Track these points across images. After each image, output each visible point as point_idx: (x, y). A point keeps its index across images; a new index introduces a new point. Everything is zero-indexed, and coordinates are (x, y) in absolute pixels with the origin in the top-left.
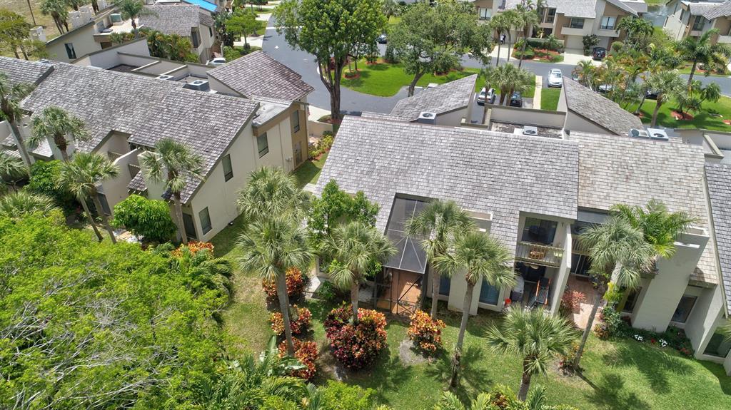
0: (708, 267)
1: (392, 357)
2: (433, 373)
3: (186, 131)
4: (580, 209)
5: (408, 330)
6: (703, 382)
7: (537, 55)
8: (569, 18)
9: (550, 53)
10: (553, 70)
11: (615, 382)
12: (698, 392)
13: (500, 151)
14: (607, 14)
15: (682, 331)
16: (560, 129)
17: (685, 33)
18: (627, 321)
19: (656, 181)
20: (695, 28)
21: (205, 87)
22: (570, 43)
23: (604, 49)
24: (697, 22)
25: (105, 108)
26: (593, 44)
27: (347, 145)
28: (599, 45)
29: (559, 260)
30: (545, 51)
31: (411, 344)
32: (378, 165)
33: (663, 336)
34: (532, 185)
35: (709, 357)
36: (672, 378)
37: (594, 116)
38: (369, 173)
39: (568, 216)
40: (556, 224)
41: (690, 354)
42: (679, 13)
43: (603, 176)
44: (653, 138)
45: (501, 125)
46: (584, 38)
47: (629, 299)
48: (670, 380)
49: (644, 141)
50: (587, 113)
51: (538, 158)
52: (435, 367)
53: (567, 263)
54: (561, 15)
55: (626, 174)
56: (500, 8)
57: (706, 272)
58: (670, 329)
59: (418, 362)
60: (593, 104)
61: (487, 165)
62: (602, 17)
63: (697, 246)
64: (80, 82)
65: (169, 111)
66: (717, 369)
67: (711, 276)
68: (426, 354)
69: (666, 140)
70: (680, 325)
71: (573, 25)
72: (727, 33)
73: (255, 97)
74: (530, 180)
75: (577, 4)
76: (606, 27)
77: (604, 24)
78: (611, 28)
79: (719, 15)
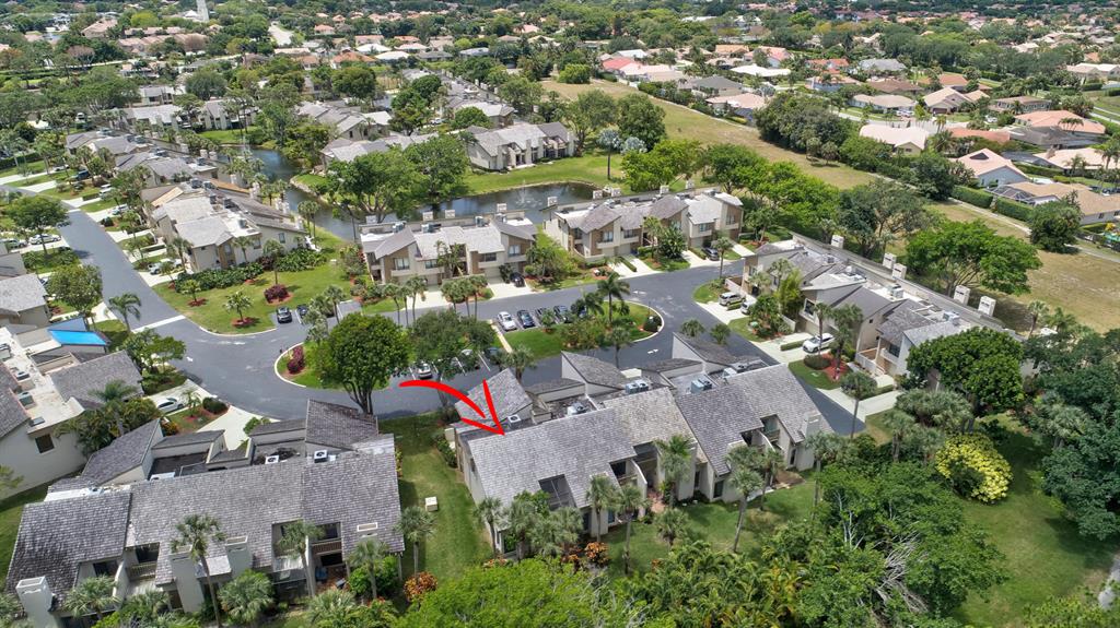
0: (701, 455)
4: (635, 448)
6: (719, 512)
8: (483, 255)
9: (479, 289)
12: (720, 518)
14: (511, 244)
15: (700, 492)
17: (569, 241)
20: (576, 238)
22: (489, 275)
24: (576, 233)
26: (508, 272)
28: (514, 271)
29: (637, 482)
33: (694, 498)
34: (605, 444)
35: (716, 499)
36: (708, 517)
39: (631, 455)
40: (624, 463)
41: (709, 502)
42: (555, 221)
43: (633, 424)
45: (550, 405)
46: (500, 268)
47: (672, 488)
51: (599, 426)
53: (644, 481)
54: (474, 254)
56: (417, 257)
57: (701, 458)
58: (695, 493)
61: (576, 442)
62: (509, 248)
63: (695, 449)
67: (704, 459)
70: (697, 489)
71: (488, 260)
72: (601, 241)
73: (355, 446)
74: (603, 442)
75: (484, 239)
76: (514, 255)
77: (512, 252)
78: (518, 255)
79: (592, 229)
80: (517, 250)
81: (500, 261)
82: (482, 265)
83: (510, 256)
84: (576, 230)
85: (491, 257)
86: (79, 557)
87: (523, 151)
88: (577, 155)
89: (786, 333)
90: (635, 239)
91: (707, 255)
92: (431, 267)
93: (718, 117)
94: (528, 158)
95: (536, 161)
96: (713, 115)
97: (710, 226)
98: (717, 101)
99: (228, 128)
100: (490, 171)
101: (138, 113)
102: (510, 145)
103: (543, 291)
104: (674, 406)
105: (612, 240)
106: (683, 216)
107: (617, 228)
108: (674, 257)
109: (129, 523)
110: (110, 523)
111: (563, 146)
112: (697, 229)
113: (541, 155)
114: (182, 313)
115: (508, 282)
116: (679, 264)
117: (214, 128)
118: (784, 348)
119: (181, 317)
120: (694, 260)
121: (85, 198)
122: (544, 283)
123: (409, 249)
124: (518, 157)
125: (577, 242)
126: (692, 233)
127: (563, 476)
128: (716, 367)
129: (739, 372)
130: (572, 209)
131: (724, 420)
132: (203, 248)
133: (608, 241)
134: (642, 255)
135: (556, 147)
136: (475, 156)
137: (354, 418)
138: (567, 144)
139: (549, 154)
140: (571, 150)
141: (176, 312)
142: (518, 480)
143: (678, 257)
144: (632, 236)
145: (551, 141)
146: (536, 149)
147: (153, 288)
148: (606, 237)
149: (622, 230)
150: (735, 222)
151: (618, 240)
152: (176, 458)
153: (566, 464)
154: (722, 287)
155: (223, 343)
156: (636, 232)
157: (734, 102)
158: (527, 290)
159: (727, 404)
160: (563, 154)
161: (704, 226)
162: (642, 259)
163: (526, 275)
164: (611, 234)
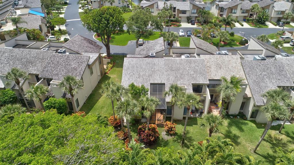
0: (248, 92)
1: (161, 138)
2: (176, 141)
3: (63, 70)
4: (210, 80)
5: (164, 129)
6: (252, 126)
7: (173, 24)
8: (181, 11)
9: (177, 23)
10: (180, 30)
11: (229, 132)
12: (251, 130)
13: (181, 64)
14: (193, 9)
15: (242, 113)
16: (194, 54)
17: (218, 13)
18: (227, 113)
19: (228, 68)
20: (221, 12)
21: (65, 52)
22: (183, 19)
23: (194, 21)
24: (221, 9)
25: (22, 65)
26: (190, 19)
27: (128, 68)
28: (192, 19)
29: (205, 97)
30: (175, 23)
31: (165, 133)
32: (141, 74)
33: (238, 115)
34: (193, 74)
35: (251, 119)
36: (244, 127)
37: (204, 48)
38: (139, 77)
39: (206, 83)
40: (202, 86)
41: (246, 119)
42: (215, 6)
43: (213, 69)
44: (224, 54)
45: (175, 55)
46: (187, 17)
47: (226, 106)
48: (243, 128)
49: (222, 56)
50: (202, 48)
51: (193, 65)
52: (175, 139)
53: (209, 98)
54: (178, 10)
55: (219, 67)
56: (157, 8)
57: (248, 94)
58: (240, 113)
59: (169, 138)
60: (202, 44)
61: (178, 70)
62: (192, 10)
63: (245, 87)
64: (6, 54)
65: (53, 63)
66: (254, 122)
67: (249, 95)
68: (171, 135)
69: (228, 54)
70: (242, 111)
71: (183, 13)
72: (231, 13)
73: (83, 53)
74: (192, 73)
75: (183, 5)
76: (194, 13)
77: (193, 12)
78: (195, 13)
79: (228, 7)
80: (195, 11)
81: (187, 15)
82: (180, 15)
83: (192, 13)
84: (222, 8)
85: (184, 12)
90: (246, 15)
91: (278, 24)
97: (283, 12)
103: (201, 27)
104: (239, 64)
105: (236, 13)
106: (271, 7)
107: (239, 8)
108: (262, 24)
112: (276, 13)
115: (189, 23)
116: (263, 26)
119: (80, 19)
120: (271, 26)
122: (202, 24)
125: (221, 13)
126: (273, 15)
127: (164, 84)
131: (269, 78)
132: (95, 1)
133: (234, 13)
134: (247, 21)
142: (140, 80)
144: (245, 13)
147: (79, 12)
148: (233, 11)
149: (241, 9)
151: (238, 13)
153: (168, 79)
154: (283, 34)
156: (247, 11)
158: (195, 26)
159: (273, 70)
161: (280, 13)
162: (247, 23)
163: (197, 21)
164: (236, 10)
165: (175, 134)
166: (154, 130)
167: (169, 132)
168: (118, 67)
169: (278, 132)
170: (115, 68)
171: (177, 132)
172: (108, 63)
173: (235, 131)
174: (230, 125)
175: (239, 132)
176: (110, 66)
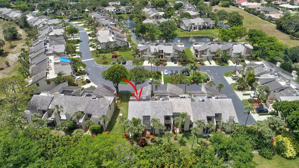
1: (148, 144)
2: (155, 145)
4: (173, 113)
5: (150, 139)
7: (161, 64)
8: (167, 53)
9: (164, 63)
10: (165, 69)
11: (182, 140)
13: (159, 104)
16: (168, 96)
18: (183, 130)
21: (96, 98)
22: (168, 59)
25: (73, 106)
26: (173, 59)
27: (131, 107)
28: (175, 59)
29: (171, 122)
30: (162, 62)
31: (150, 141)
32: (138, 110)
33: (188, 131)
34: (165, 110)
37: (174, 93)
40: (170, 116)
42: (193, 47)
43: (176, 107)
44: (183, 97)
45: (157, 97)
46: (171, 58)
47: (183, 126)
48: (190, 138)
49: (182, 99)
50: (172, 93)
52: (155, 144)
53: (172, 123)
54: (165, 53)
56: (149, 52)
57: (192, 120)
59: (152, 144)
60: (173, 89)
62: (175, 53)
63: (190, 117)
68: (153, 142)
70: (190, 129)
71: (168, 55)
72: (203, 54)
73: (105, 97)
75: (168, 49)
76: (176, 55)
78: (177, 55)
79: (200, 50)
80: (177, 54)
81: (171, 56)
82: (166, 56)
83: (175, 55)
84: (197, 50)
85: (169, 54)
86: (39, 108)
87: (196, 26)
88: (213, 28)
89: (247, 90)
90: (214, 55)
91: (235, 62)
92: (153, 55)
93: (266, 20)
94: (198, 28)
95: (200, 29)
96: (264, 20)
97: (239, 54)
98: (267, 15)
99: (126, 14)
100: (185, 31)
101: (107, 9)
102: (193, 24)
103: (181, 66)
104: (190, 104)
105: (206, 54)
106: (231, 50)
107: (208, 51)
108: (224, 62)
109: (51, 103)
110: (47, 102)
111: (209, 25)
112: (234, 54)
113: (202, 27)
114: (93, 58)
115: (172, 62)
116: (225, 64)
117: (123, 14)
118: (244, 95)
119: (93, 59)
120: (231, 63)
121: (88, 28)
122: (182, 64)
123: (148, 49)
124: (194, 27)
125: (196, 53)
127: (150, 116)
128: (210, 96)
129: (216, 98)
130: (198, 44)
132: (103, 43)
133: (205, 54)
134: (215, 60)
135: (207, 26)
136: (182, 26)
137: (109, 90)
138: (210, 25)
139: (204, 27)
140: (211, 27)
141: (93, 57)
142: (138, 114)
143: (226, 62)
144: (213, 54)
145: (206, 24)
146: (200, 26)
147: (91, 51)
148: (204, 53)
149: (210, 51)
150: (249, 54)
151: (208, 54)
152: (68, 91)
153: (152, 113)
154: (235, 73)
155: (98, 67)
156: (214, 53)
157: (273, 16)
158: (177, 65)
159: (206, 107)
160: (208, 28)
161: (237, 54)
162: (214, 61)
163: (178, 60)
164: (206, 52)
165: (155, 142)
166: (144, 139)
167: (152, 141)
168: (124, 102)
169: (206, 139)
170: (122, 102)
171: (156, 140)
172: (118, 100)
173: (185, 139)
174: (183, 136)
175: (187, 140)
176: (119, 101)
